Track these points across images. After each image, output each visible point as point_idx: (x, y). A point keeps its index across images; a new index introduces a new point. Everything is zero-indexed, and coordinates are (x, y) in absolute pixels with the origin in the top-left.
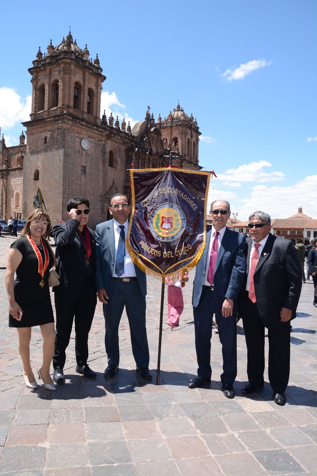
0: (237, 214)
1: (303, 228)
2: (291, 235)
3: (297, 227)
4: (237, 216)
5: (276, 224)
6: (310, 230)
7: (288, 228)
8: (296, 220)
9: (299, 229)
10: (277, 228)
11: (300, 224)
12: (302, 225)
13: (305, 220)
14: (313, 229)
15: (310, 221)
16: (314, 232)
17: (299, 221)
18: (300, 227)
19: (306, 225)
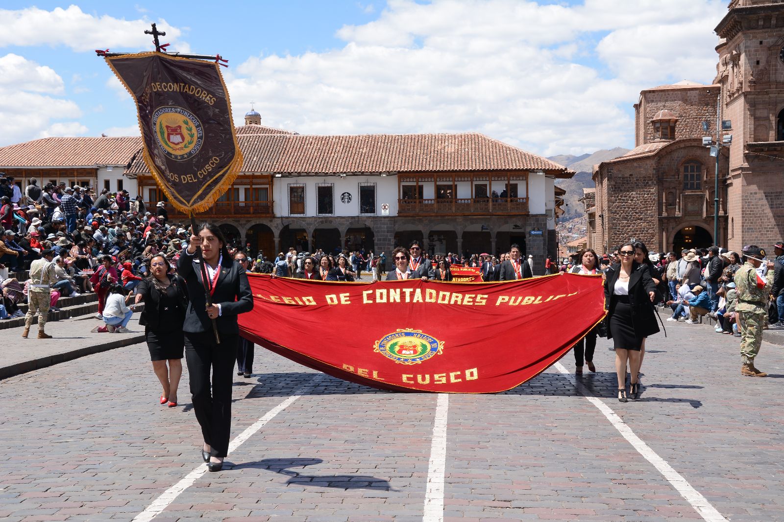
1: (271, 170)
3: (242, 168)
9: (250, 179)
11: (258, 157)
12: (266, 161)
13: (276, 137)
14: (317, 174)
15: (300, 143)
16: (319, 188)
17: (253, 142)
18: (257, 168)
19: (282, 162)
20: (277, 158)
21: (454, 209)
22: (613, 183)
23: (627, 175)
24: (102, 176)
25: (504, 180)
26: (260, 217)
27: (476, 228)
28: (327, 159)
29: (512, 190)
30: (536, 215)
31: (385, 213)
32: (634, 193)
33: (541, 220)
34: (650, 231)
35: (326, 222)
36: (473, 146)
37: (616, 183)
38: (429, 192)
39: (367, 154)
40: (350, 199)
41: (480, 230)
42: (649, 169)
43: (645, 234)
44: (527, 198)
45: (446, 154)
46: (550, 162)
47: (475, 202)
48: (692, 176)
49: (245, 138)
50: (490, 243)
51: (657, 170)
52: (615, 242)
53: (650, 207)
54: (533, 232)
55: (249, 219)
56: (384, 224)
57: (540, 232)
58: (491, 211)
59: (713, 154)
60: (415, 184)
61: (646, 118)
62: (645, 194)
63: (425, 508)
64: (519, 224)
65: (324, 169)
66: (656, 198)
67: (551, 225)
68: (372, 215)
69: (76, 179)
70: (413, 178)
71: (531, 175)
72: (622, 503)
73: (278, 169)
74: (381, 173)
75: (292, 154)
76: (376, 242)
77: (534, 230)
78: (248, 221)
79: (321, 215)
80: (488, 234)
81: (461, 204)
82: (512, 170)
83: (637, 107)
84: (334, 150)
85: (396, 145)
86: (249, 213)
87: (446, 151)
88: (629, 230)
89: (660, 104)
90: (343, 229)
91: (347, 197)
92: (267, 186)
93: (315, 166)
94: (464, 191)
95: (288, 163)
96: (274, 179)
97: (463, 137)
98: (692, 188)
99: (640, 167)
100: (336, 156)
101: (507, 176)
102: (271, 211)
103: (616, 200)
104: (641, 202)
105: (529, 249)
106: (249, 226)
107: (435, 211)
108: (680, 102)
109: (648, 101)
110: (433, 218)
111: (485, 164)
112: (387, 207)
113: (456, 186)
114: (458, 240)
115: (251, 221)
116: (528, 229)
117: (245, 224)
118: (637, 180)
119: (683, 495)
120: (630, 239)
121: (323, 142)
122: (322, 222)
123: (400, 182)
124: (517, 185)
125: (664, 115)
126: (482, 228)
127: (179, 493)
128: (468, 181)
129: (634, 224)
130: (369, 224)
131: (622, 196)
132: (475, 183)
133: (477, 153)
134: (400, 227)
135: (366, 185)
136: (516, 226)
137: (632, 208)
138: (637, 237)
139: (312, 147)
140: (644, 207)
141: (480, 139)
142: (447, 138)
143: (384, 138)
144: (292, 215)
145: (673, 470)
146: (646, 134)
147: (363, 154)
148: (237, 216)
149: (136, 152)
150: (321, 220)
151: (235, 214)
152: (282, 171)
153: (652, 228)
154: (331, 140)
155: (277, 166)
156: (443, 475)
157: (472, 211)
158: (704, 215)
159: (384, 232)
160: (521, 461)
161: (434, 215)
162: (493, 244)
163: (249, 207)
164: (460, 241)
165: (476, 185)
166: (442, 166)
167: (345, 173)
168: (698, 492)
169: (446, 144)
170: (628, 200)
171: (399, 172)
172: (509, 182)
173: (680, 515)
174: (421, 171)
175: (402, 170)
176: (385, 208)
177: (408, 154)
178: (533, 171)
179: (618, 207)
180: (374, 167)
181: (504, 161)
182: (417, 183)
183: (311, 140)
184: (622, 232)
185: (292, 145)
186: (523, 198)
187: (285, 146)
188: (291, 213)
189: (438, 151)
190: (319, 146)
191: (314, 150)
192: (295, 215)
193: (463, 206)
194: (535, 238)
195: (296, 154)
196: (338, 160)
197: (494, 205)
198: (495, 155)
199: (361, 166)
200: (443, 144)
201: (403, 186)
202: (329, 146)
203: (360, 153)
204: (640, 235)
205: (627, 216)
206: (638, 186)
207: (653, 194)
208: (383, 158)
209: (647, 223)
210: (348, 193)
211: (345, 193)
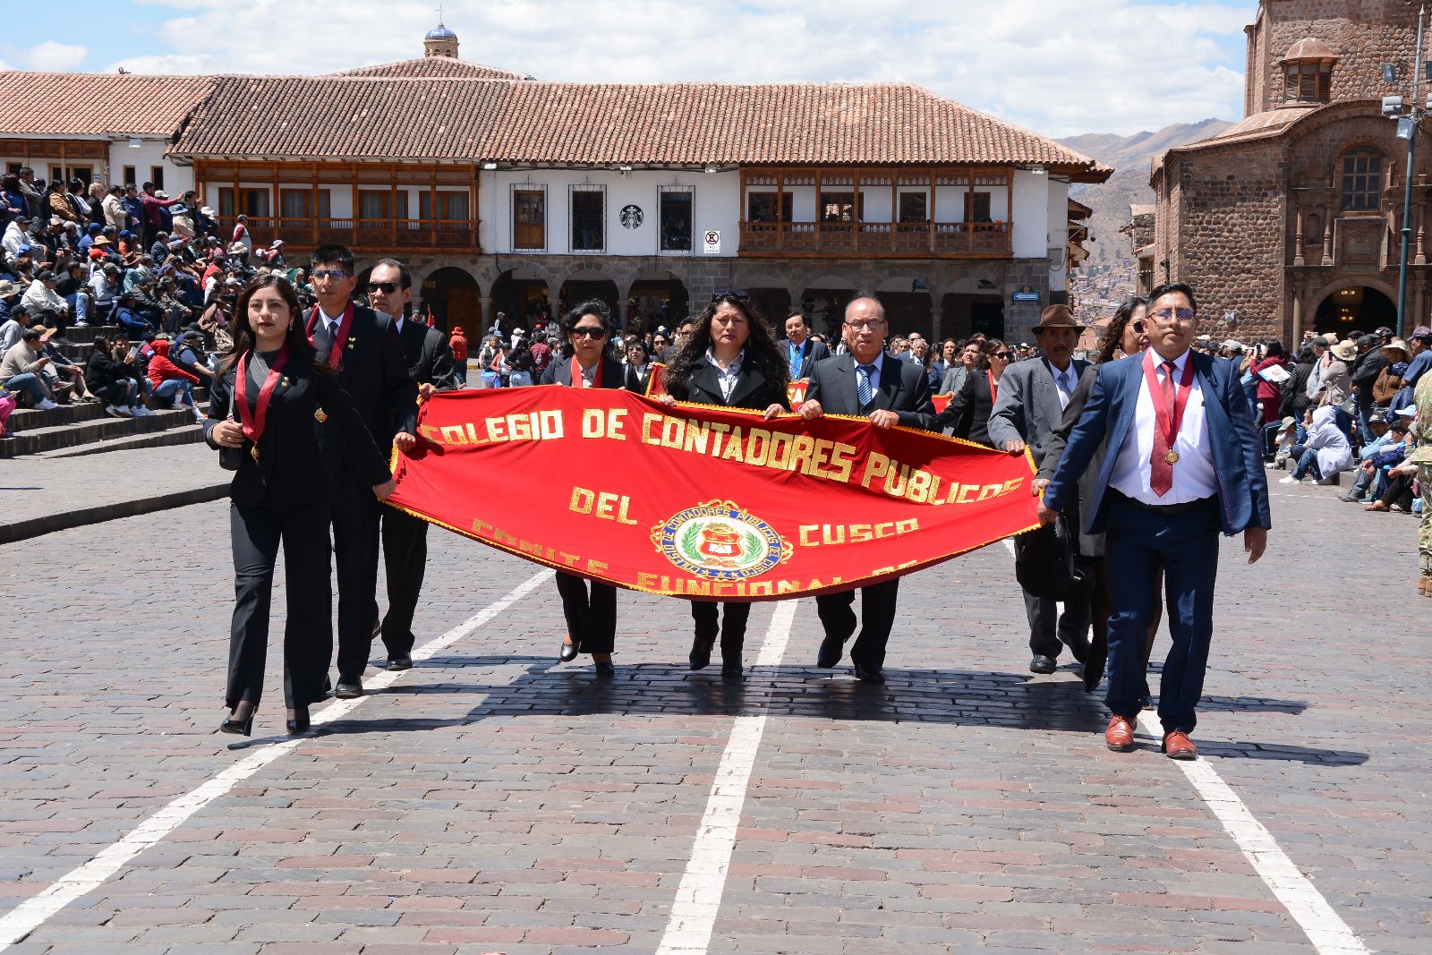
1: (474, 156)
2: (361, 226)
3: (413, 147)
5: (213, 122)
6: (537, 181)
7: (333, 157)
8: (408, 93)
9: (431, 172)
10: (228, 164)
11: (449, 127)
12: (464, 136)
13: (487, 84)
14: (570, 166)
15: (537, 99)
16: (575, 194)
17: (437, 94)
18: (445, 150)
19: (499, 137)
21: (855, 242)
22: (1191, 194)
23: (1223, 178)
24: (120, 158)
25: (962, 184)
26: (451, 253)
27: (905, 284)
28: (594, 133)
29: (977, 206)
30: (1027, 260)
31: (709, 249)
32: (1236, 215)
33: (1035, 270)
34: (1267, 297)
35: (589, 266)
36: (900, 111)
37: (1198, 193)
38: (804, 207)
39: (676, 125)
40: (639, 219)
41: (909, 289)
42: (1270, 164)
43: (1256, 302)
44: (1010, 224)
45: (842, 126)
46: (1060, 148)
47: (899, 229)
48: (1361, 181)
49: (422, 85)
50: (930, 316)
51: (1287, 166)
53: (1268, 245)
54: (1020, 296)
55: (429, 257)
56: (709, 273)
57: (1034, 296)
58: (932, 249)
59: (1404, 133)
60: (774, 189)
61: (1269, 55)
62: (1257, 219)
63: (696, 845)
64: (991, 277)
65: (586, 156)
66: (1283, 227)
67: (1057, 281)
68: (685, 253)
69: (63, 163)
70: (771, 178)
71: (1016, 172)
72: (1099, 842)
73: (489, 152)
74: (704, 165)
75: (520, 121)
76: (692, 310)
77: (1021, 291)
78: (430, 261)
79: (578, 252)
80: (926, 299)
81: (871, 233)
82: (978, 164)
83: (1252, 31)
84: (608, 116)
85: (737, 106)
86: (429, 245)
87: (843, 120)
88: (1221, 294)
89: (1301, 25)
90: (623, 283)
91: (632, 215)
92: (467, 189)
93: (567, 145)
94: (879, 207)
95: (511, 141)
96: (482, 173)
97: (879, 92)
98: (1359, 206)
99: (1251, 161)
100: (611, 128)
101: (967, 176)
102: (473, 242)
103: (1197, 230)
104: (1250, 235)
105: (1011, 331)
106: (427, 271)
107: (817, 248)
108: (1345, 21)
109: (1273, 18)
110: (811, 262)
111: (923, 149)
112: (715, 238)
113: (861, 196)
116: (1010, 288)
117: (420, 267)
118: (1244, 188)
119: (1227, 830)
120: (1223, 313)
121: (586, 97)
122: (580, 267)
123: (743, 185)
124: (987, 196)
125: (1308, 49)
126: (915, 286)
127: (199, 807)
128: (886, 185)
129: (1234, 280)
130: (679, 272)
131: (1209, 222)
132: (900, 190)
133: (907, 127)
134: (740, 281)
135: (672, 190)
136: (985, 283)
137: (1230, 248)
138: (1239, 309)
139: (561, 106)
140: (1256, 246)
141: (915, 97)
142: (845, 93)
143: (712, 92)
144: (518, 251)
145: (1219, 779)
146: (1267, 89)
147: (669, 125)
148: (404, 249)
149: (189, 110)
150: (578, 262)
151: (399, 245)
152: (498, 156)
153: (1273, 289)
154: (601, 93)
155: (487, 148)
156: (745, 782)
157: (894, 250)
158: (1384, 263)
159: (709, 289)
160: (912, 757)
161: (813, 255)
162: (936, 319)
163: (430, 231)
165: (902, 195)
166: (833, 151)
167: (630, 163)
168: (1260, 824)
169: (844, 105)
170: (1222, 230)
171: (742, 164)
172: (972, 189)
173: (1212, 867)
174: (788, 163)
175: (749, 159)
176: (711, 240)
177: (762, 125)
178: (1023, 166)
179: (1201, 244)
180: (691, 153)
181: (964, 145)
182: (780, 189)
183: (560, 92)
184: (1206, 297)
185: (521, 102)
186: (1000, 224)
187: (505, 105)
188: (516, 247)
189: (824, 122)
190: (576, 106)
191: (565, 114)
192: (525, 251)
193: (875, 239)
194: (1024, 308)
195: (528, 121)
196: (615, 136)
197: (939, 236)
198: (945, 132)
199: (662, 149)
200: (837, 107)
201: (751, 194)
202: (597, 106)
203: (663, 122)
204: (1246, 305)
205: (1220, 263)
206: (1244, 200)
207: (1276, 218)
208: (710, 134)
209: (1261, 279)
210: (635, 207)
211: (629, 207)
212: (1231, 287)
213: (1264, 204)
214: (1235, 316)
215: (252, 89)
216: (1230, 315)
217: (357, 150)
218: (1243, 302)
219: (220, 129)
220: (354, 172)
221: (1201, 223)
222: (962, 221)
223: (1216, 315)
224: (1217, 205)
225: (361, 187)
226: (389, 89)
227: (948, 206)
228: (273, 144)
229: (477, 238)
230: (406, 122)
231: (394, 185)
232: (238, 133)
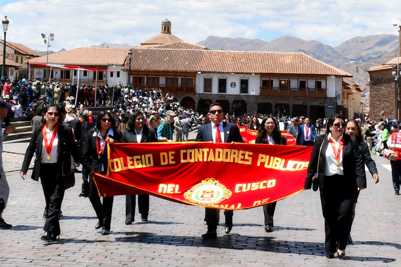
0: (52, 35)
1: (195, 70)
2: (167, 86)
3: (181, 68)
4: (53, 40)
6: (210, 76)
7: (162, 69)
8: (177, 53)
10: (136, 71)
11: (189, 62)
12: (192, 65)
13: (196, 51)
14: (219, 73)
15: (209, 55)
16: (219, 79)
17: (184, 54)
18: (188, 68)
19: (201, 65)
20: (198, 63)
21: (288, 93)
22: (373, 82)
23: (380, 78)
24: (110, 69)
25: (315, 79)
26: (189, 93)
27: (300, 103)
28: (224, 65)
29: (318, 85)
30: (330, 98)
31: (253, 93)
32: (383, 87)
33: (333, 100)
34: (391, 108)
35: (222, 97)
36: (300, 60)
37: (374, 82)
38: (276, 84)
39: (244, 62)
40: (235, 86)
41: (302, 104)
43: (389, 109)
44: (326, 89)
45: (285, 64)
47: (299, 90)
49: (181, 51)
50: (306, 111)
52: (373, 113)
53: (391, 95)
54: (329, 107)
55: (183, 94)
56: (252, 99)
57: (332, 107)
58: (307, 95)
59: (396, 79)
60: (269, 79)
62: (389, 88)
64: (322, 102)
65: (223, 70)
66: (395, 90)
67: (339, 103)
68: (246, 94)
71: (328, 76)
73: (199, 69)
74: (251, 73)
75: (206, 61)
76: (248, 108)
77: (329, 105)
79: (220, 93)
80: (306, 106)
81: (292, 90)
82: (318, 74)
84: (227, 60)
85: (259, 58)
86: (183, 91)
87: (285, 62)
88: (380, 107)
90: (231, 101)
91: (233, 85)
92: (193, 78)
93: (218, 68)
94: (294, 84)
95: (204, 66)
96: (197, 74)
97: (295, 55)
99: (387, 74)
100: (228, 63)
101: (316, 77)
103: (374, 91)
104: (387, 92)
105: (327, 115)
106: (182, 97)
107: (279, 94)
110: (277, 97)
111: (305, 70)
112: (254, 90)
113: (290, 81)
114: (290, 109)
115: (183, 95)
116: (326, 105)
117: (180, 96)
118: (385, 81)
120: (381, 112)
121: (221, 55)
122: (220, 97)
123: (261, 78)
124: (321, 82)
128: (296, 79)
129: (383, 103)
130: (244, 99)
131: (377, 89)
133: (301, 64)
134: (260, 101)
135: (243, 79)
136: (321, 103)
137: (382, 95)
138: (385, 110)
139: (216, 57)
140: (388, 95)
141: (303, 56)
142: (286, 55)
143: (253, 54)
144: (205, 93)
147: (243, 63)
148: (176, 92)
149: (126, 57)
150: (220, 96)
152: (201, 70)
153: (393, 106)
154: (225, 54)
155: (198, 68)
157: (298, 94)
159: (252, 103)
161: (277, 95)
162: (308, 112)
163: (183, 88)
164: (291, 109)
165: (300, 81)
166: (283, 70)
167: (233, 72)
169: (286, 58)
170: (380, 91)
171: (261, 73)
172: (317, 80)
174: (272, 73)
175: (263, 72)
176: (253, 91)
177: (266, 63)
178: (329, 75)
179: (375, 94)
180: (248, 70)
181: (315, 70)
182: (270, 79)
183: (215, 53)
184: (377, 107)
185: (205, 56)
186: (324, 89)
187: (202, 57)
188: (204, 92)
189: (281, 62)
190: (219, 57)
191: (217, 59)
192: (207, 93)
193: (293, 92)
194: (329, 109)
195: (207, 61)
196: (229, 65)
197: (309, 92)
198: (310, 66)
199: (241, 69)
200: (284, 59)
201: (263, 80)
202: (224, 57)
203: (241, 62)
204: (386, 109)
205: (380, 99)
206: (385, 84)
207: (393, 88)
208: (253, 65)
209: (390, 103)
210: (234, 83)
211: (232, 83)
212: (383, 105)
213: (390, 85)
214: (384, 112)
215: (139, 52)
216: (382, 112)
217: (167, 68)
218: (385, 109)
219: (134, 62)
220: (166, 73)
221: (375, 89)
222: (314, 88)
223: (379, 112)
224: (379, 85)
225: (167, 77)
226: (173, 52)
227: (311, 84)
228: (147, 66)
229: (195, 90)
230: (178, 61)
231: (175, 77)
232: (138, 63)
